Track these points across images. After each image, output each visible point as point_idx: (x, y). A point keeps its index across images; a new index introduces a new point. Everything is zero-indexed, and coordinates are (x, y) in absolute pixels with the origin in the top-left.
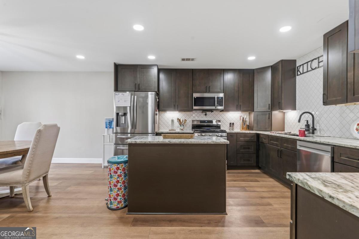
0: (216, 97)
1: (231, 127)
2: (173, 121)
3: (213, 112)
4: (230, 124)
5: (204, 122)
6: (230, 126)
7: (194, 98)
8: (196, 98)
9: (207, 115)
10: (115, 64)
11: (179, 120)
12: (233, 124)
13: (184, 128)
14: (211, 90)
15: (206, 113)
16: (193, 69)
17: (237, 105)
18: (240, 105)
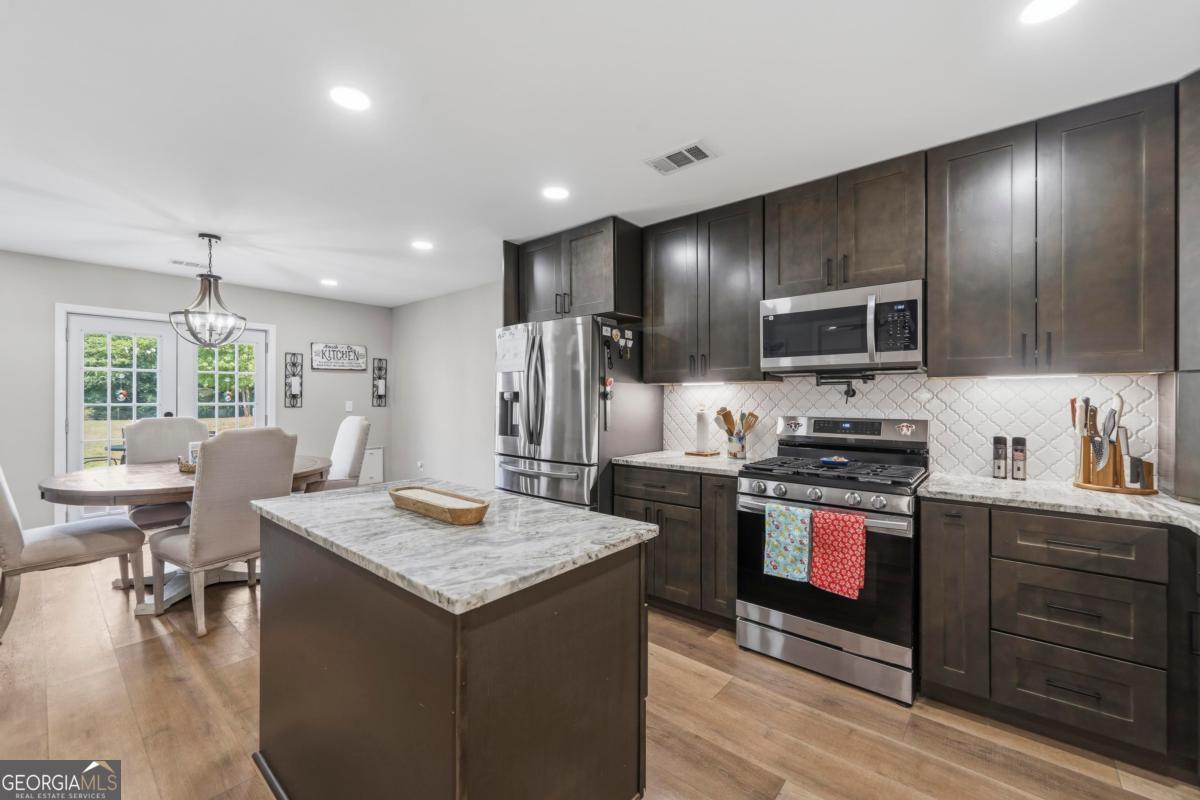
0: (871, 305)
1: (1002, 463)
2: (701, 418)
3: (872, 378)
4: (999, 442)
5: (834, 425)
6: (997, 456)
7: (766, 321)
8: (771, 318)
9: (858, 395)
10: (508, 245)
11: (726, 416)
12: (1019, 443)
13: (743, 447)
14: (852, 273)
15: (849, 384)
16: (763, 199)
17: (1024, 336)
18: (1049, 334)
